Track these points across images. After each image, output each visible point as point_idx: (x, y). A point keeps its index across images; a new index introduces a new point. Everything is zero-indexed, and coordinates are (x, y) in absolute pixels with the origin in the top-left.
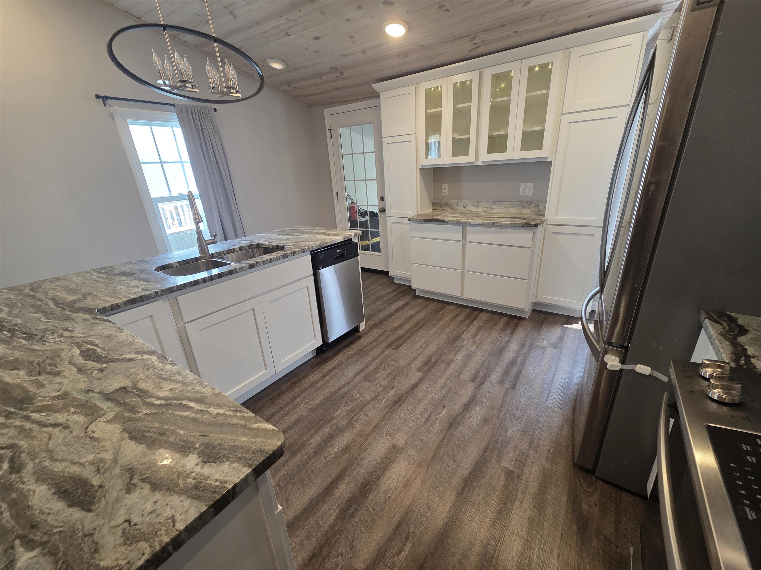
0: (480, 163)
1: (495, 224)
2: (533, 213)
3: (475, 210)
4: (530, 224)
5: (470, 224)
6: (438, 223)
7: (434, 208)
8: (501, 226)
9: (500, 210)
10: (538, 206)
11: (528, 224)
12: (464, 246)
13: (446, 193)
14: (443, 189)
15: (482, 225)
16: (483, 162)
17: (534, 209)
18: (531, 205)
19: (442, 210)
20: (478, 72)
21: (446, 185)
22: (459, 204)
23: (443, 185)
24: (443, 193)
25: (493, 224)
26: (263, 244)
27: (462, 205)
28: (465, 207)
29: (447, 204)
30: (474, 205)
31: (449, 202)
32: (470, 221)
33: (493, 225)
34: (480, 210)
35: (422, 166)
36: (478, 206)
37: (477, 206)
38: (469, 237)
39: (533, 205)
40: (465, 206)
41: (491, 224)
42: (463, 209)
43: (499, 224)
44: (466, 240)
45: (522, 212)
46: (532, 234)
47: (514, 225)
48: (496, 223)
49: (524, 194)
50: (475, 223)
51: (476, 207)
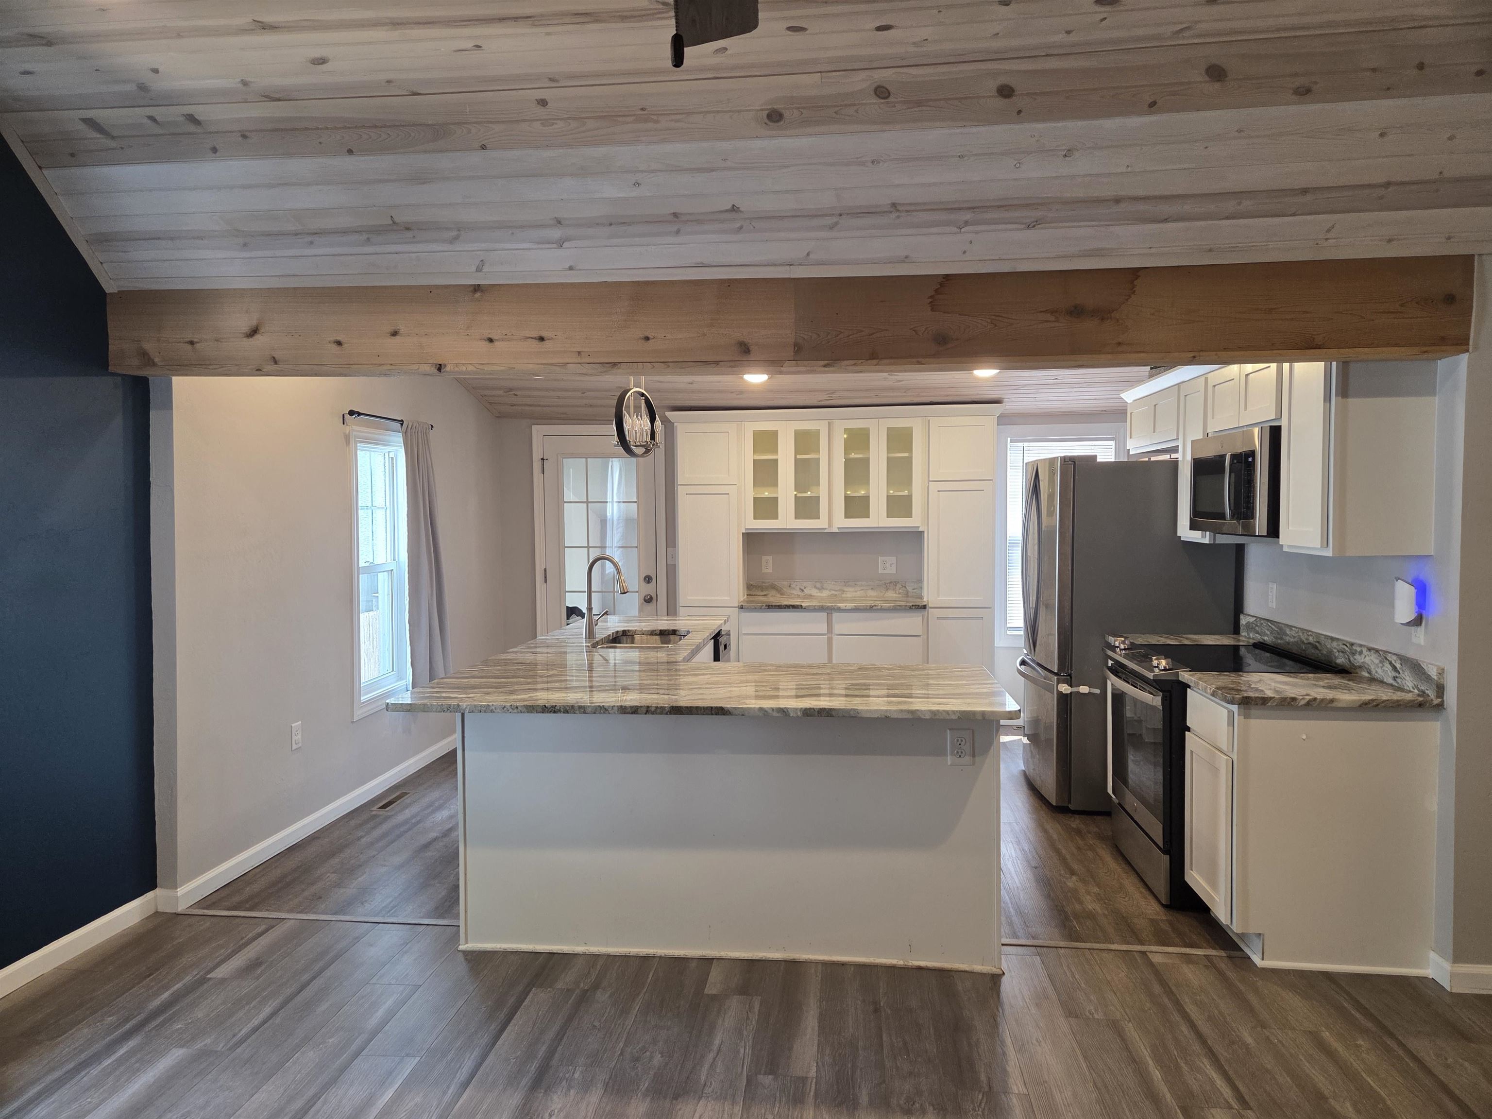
0: (835, 530)
1: (874, 608)
2: (900, 595)
3: (819, 594)
4: (918, 606)
5: (839, 610)
6: (791, 609)
7: (751, 593)
8: (882, 610)
9: (855, 593)
10: (905, 587)
11: (916, 605)
12: (830, 641)
13: (770, 570)
14: (764, 563)
15: (856, 610)
16: (838, 528)
17: (900, 591)
18: (896, 585)
19: (765, 595)
20: (826, 422)
21: (770, 558)
22: (793, 586)
23: (764, 558)
24: (764, 570)
25: (871, 607)
26: (631, 630)
27: (798, 588)
28: (803, 591)
29: (773, 587)
30: (816, 587)
31: (776, 583)
32: (839, 605)
33: (871, 609)
34: (825, 593)
35: (746, 529)
36: (823, 588)
37: (821, 589)
38: (837, 628)
39: (899, 586)
40: (803, 588)
41: (868, 608)
42: (800, 593)
43: (879, 607)
44: (832, 633)
45: (886, 595)
46: (921, 618)
47: (898, 608)
48: (876, 606)
49: (885, 572)
50: (847, 608)
51: (818, 589)
